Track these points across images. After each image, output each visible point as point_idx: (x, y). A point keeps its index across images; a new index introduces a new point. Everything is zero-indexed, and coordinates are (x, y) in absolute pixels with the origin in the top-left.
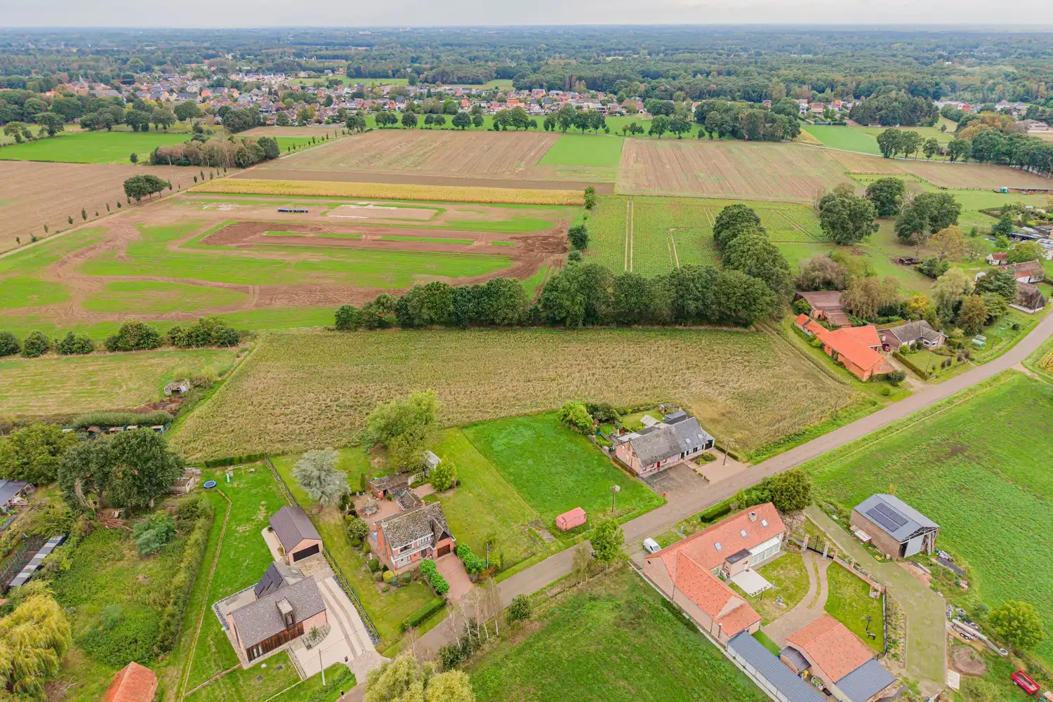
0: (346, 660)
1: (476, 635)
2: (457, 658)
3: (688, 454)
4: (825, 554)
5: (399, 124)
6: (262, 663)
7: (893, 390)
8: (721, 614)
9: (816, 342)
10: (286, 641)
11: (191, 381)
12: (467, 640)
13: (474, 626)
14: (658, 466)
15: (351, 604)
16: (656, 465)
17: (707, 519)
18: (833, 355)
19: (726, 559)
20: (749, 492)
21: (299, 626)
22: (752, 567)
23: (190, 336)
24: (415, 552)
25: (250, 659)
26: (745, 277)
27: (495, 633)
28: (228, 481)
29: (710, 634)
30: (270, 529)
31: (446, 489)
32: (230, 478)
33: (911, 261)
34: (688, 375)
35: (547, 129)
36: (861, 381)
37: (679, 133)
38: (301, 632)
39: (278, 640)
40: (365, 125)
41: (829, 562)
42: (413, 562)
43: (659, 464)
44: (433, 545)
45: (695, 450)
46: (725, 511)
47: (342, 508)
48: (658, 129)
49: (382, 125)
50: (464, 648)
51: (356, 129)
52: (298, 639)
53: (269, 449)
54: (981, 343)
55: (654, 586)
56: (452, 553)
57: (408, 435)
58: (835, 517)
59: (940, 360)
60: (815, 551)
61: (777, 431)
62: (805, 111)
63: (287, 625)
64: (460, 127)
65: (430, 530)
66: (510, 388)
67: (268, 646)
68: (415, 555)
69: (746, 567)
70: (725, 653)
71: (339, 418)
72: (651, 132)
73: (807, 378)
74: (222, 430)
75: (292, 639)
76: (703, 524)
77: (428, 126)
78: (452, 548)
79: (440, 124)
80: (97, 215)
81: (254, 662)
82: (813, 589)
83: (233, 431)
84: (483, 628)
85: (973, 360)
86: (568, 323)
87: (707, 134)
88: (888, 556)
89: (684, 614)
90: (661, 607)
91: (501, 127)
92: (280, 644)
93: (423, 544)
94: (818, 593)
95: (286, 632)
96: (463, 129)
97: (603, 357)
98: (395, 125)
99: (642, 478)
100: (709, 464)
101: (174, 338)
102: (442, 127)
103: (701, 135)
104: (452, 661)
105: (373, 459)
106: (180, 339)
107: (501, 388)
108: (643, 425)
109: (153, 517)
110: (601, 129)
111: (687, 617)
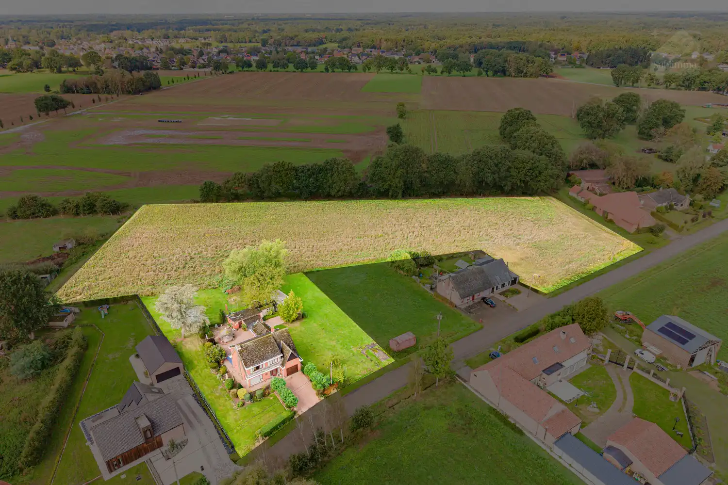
0: (203, 469)
1: (323, 443)
2: (306, 465)
3: (497, 289)
4: (626, 365)
5: (254, 68)
6: (123, 474)
7: (656, 239)
8: (546, 418)
9: (589, 206)
10: (146, 454)
11: (77, 241)
12: (315, 448)
13: (321, 435)
14: (473, 299)
15: (208, 418)
16: (471, 297)
17: (521, 340)
18: (604, 215)
19: (544, 371)
20: (552, 317)
21: (158, 438)
22: (564, 378)
23: (77, 206)
24: (266, 371)
25: (111, 471)
26: (532, 155)
27: (340, 441)
28: (103, 317)
29: (535, 436)
30: (137, 356)
31: (293, 321)
32: (105, 315)
33: (651, 151)
34: (489, 230)
35: (365, 71)
36: (629, 234)
37: (464, 72)
38: (160, 444)
39: (138, 453)
40: (228, 68)
41: (630, 372)
42: (265, 381)
43: (473, 296)
44: (283, 365)
45: (503, 285)
46: (535, 333)
47: (203, 337)
48: (448, 70)
49: (240, 69)
50: (313, 455)
51: (221, 72)
52: (158, 451)
53: (140, 291)
54: (717, 205)
55: (480, 396)
56: (300, 372)
57: (259, 276)
58: (627, 336)
59: (689, 217)
60: (616, 363)
61: (568, 271)
62: (553, 60)
63: (146, 438)
64: (300, 70)
65: (279, 352)
66: (345, 242)
67: (127, 458)
68: (266, 374)
69: (560, 377)
70: (551, 454)
71: (201, 266)
72: (442, 72)
73: (586, 232)
74: (101, 277)
75: (151, 451)
76: (517, 343)
77: (276, 69)
78: (299, 367)
79: (285, 68)
80: (13, 124)
81: (114, 474)
82: (619, 395)
83: (110, 278)
84: (330, 437)
85: (713, 217)
86: (390, 194)
87: (484, 73)
88: (679, 367)
89: (509, 419)
90: (488, 414)
91: (330, 70)
92: (140, 456)
93: (273, 364)
94: (625, 399)
95: (145, 445)
96: (302, 72)
97: (420, 219)
98: (251, 69)
99: (460, 308)
100: (515, 297)
101: (64, 208)
102: (286, 70)
103: (480, 74)
104: (301, 469)
105: (230, 298)
106: (69, 209)
107: (338, 242)
108: (457, 267)
109: (29, 346)
110: (405, 71)
111: (513, 422)
